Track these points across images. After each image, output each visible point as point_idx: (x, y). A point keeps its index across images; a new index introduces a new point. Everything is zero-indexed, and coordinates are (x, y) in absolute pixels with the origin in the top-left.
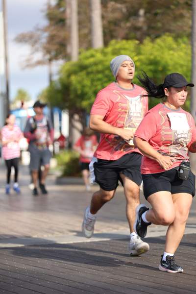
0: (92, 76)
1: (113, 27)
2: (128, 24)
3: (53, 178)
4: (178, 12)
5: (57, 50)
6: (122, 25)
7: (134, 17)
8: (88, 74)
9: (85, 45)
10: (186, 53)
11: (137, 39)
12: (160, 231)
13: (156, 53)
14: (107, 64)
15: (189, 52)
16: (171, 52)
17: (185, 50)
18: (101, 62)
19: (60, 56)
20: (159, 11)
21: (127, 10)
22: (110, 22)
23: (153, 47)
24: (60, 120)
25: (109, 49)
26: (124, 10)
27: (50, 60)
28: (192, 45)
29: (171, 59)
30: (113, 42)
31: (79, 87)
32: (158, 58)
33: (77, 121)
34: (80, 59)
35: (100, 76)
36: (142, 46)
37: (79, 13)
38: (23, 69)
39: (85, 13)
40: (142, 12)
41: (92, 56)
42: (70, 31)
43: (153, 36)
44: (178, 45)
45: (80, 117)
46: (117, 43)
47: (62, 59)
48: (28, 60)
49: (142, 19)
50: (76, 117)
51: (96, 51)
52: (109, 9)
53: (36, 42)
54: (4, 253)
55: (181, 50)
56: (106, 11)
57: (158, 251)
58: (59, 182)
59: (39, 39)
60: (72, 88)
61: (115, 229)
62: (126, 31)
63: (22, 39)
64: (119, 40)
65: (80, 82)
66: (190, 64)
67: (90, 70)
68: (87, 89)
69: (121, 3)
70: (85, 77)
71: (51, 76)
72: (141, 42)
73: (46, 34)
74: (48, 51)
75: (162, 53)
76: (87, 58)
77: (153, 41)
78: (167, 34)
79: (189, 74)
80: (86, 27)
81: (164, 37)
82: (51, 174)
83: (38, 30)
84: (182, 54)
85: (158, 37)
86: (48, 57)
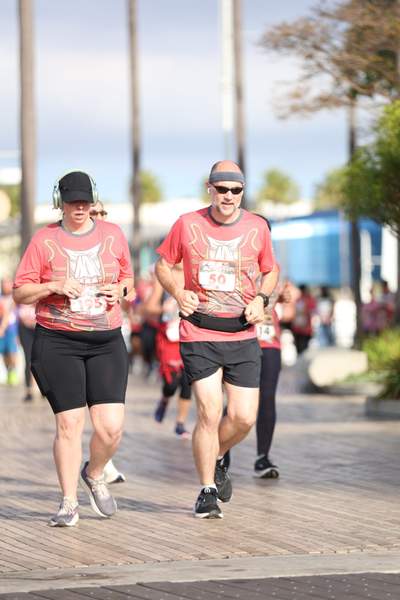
3: (360, 400)
5: (367, 69)
19: (377, 85)
24: (377, 249)
27: (353, 94)
38: (283, 118)
47: (382, 93)
48: (297, 96)
53: (317, 47)
54: (238, 596)
58: (373, 411)
59: (326, 39)
63: (280, 40)
71: (353, 134)
74: (350, 73)
82: (351, 392)
83: (323, 14)
86: (346, 85)
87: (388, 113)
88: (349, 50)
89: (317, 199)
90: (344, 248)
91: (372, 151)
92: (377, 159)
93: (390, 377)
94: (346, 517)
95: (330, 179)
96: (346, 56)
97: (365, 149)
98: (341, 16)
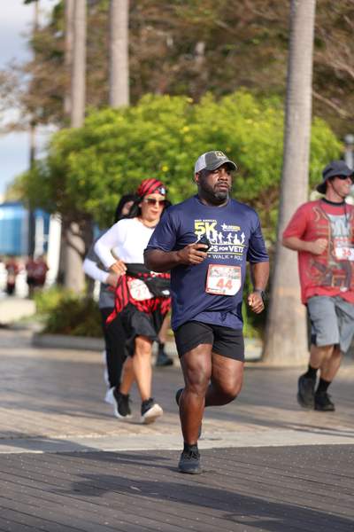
0: (107, 156)
1: (147, 72)
2: (176, 68)
3: (29, 334)
4: (263, 52)
5: (45, 107)
6: (165, 67)
7: (187, 56)
8: (100, 151)
9: (97, 100)
10: (275, 124)
11: (190, 95)
12: (213, 439)
13: (222, 122)
14: (135, 135)
15: (281, 122)
16: (249, 121)
17: (272, 120)
18: (124, 132)
19: (52, 118)
20: (229, 47)
21: (175, 43)
22: (143, 62)
23: (217, 111)
24: (47, 231)
25: (140, 110)
26: (170, 42)
27: (33, 124)
28: (287, 110)
29: (248, 134)
30: (147, 97)
31: (82, 173)
32: (226, 131)
33: (75, 234)
34: (86, 125)
35: (121, 157)
36: (197, 107)
37: (88, 43)
39: (101, 43)
40: (200, 47)
41: (109, 121)
42: (72, 75)
43: (218, 91)
44: (263, 109)
45: (81, 228)
46: (153, 99)
49: (200, 60)
50: (75, 227)
51: (116, 112)
52: (143, 39)
53: (9, 90)
55: (267, 118)
56: (137, 42)
57: (206, 474)
58: (37, 342)
59: (15, 85)
60: (69, 176)
61: (133, 431)
62: (171, 79)
64: (158, 95)
65: (84, 166)
66: (281, 145)
67: (103, 145)
68: (96, 179)
69: (165, 30)
70: (94, 157)
71: (33, 152)
72: (196, 101)
73: (28, 77)
74: (31, 109)
75: (234, 123)
76: (100, 123)
77: (218, 100)
78: (244, 88)
79: (278, 162)
80: (100, 67)
81: (238, 94)
82: (23, 328)
83: (14, 68)
84: (267, 125)
85: (227, 92)
86: (29, 117)
87: (56, 137)
88: (31, 92)
89: (7, 194)
90: (25, 228)
91: (44, 163)
92: (47, 169)
93: (50, 319)
94: (13, 415)
95: (16, 180)
96: (29, 97)
97: (39, 162)
98: (26, 70)
